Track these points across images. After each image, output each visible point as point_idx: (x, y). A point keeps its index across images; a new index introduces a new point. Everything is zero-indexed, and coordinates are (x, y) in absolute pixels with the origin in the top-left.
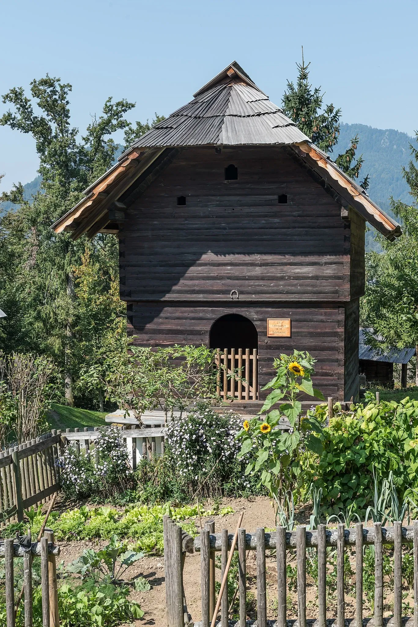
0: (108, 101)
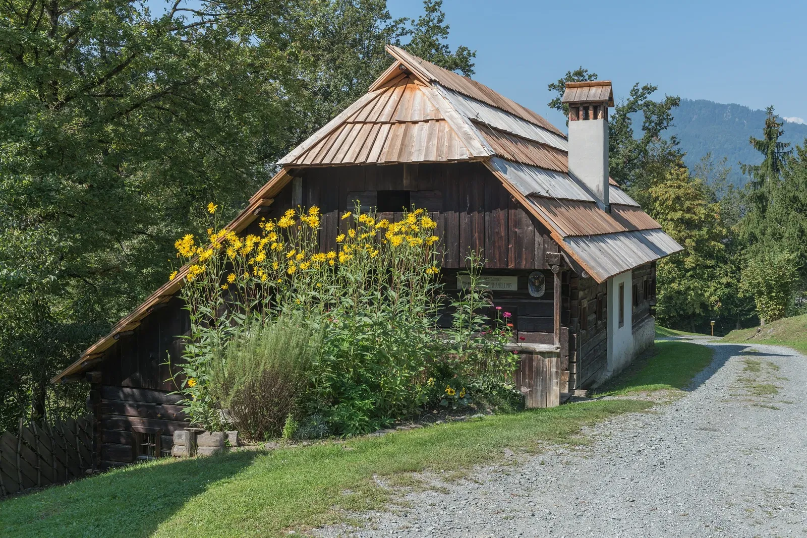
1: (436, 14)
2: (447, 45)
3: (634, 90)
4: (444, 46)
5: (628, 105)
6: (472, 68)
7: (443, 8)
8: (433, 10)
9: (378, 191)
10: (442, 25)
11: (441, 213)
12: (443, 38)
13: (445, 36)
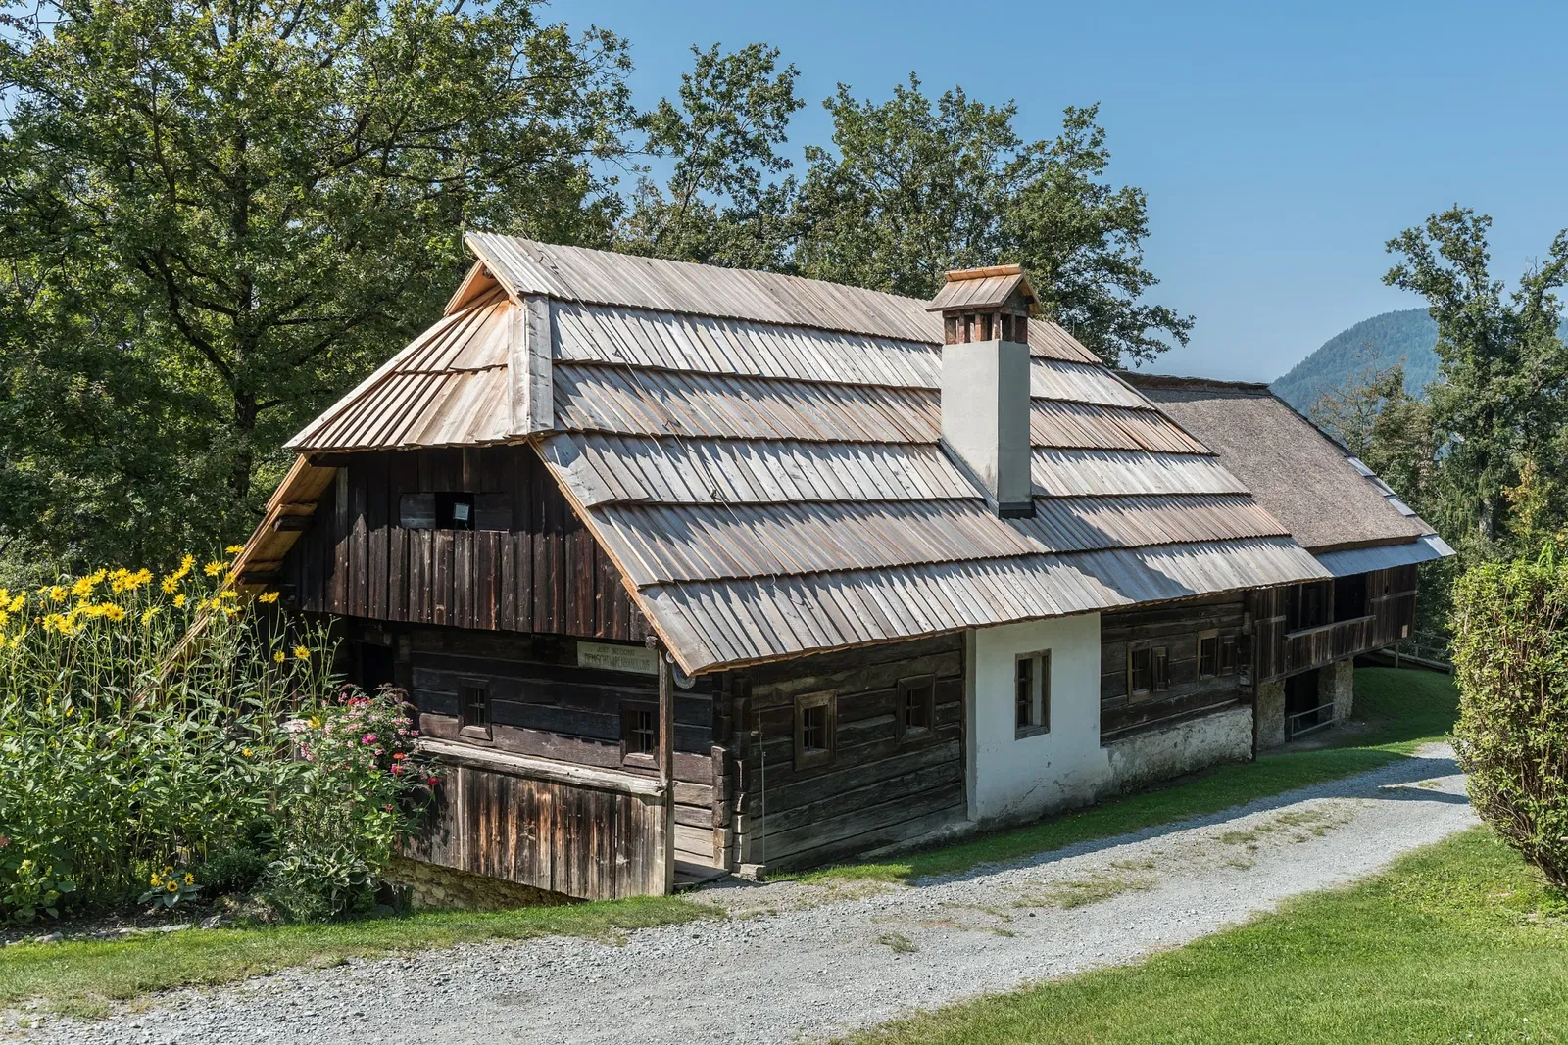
0: (1559, 236)
1: (1086, 135)
2: (1108, 186)
3: (1556, 244)
4: (1101, 188)
5: (1544, 274)
6: (1144, 226)
7: (1098, 121)
8: (1081, 123)
9: (436, 493)
10: (1097, 151)
11: (511, 533)
12: (1096, 173)
13: (1098, 170)
